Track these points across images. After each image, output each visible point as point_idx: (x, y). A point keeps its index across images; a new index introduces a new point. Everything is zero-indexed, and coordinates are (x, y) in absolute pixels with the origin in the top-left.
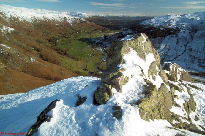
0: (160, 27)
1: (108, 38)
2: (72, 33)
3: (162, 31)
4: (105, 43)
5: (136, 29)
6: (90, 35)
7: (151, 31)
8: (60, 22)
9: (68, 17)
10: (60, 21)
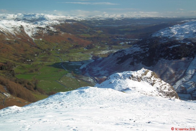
0: (186, 40)
1: (100, 61)
2: (36, 53)
3: (189, 46)
4: (96, 69)
5: (147, 44)
6: (67, 56)
7: (172, 47)
8: (13, 35)
9: (27, 26)
10: (13, 33)
